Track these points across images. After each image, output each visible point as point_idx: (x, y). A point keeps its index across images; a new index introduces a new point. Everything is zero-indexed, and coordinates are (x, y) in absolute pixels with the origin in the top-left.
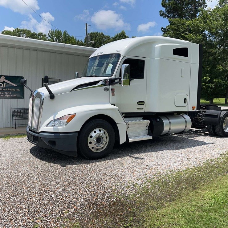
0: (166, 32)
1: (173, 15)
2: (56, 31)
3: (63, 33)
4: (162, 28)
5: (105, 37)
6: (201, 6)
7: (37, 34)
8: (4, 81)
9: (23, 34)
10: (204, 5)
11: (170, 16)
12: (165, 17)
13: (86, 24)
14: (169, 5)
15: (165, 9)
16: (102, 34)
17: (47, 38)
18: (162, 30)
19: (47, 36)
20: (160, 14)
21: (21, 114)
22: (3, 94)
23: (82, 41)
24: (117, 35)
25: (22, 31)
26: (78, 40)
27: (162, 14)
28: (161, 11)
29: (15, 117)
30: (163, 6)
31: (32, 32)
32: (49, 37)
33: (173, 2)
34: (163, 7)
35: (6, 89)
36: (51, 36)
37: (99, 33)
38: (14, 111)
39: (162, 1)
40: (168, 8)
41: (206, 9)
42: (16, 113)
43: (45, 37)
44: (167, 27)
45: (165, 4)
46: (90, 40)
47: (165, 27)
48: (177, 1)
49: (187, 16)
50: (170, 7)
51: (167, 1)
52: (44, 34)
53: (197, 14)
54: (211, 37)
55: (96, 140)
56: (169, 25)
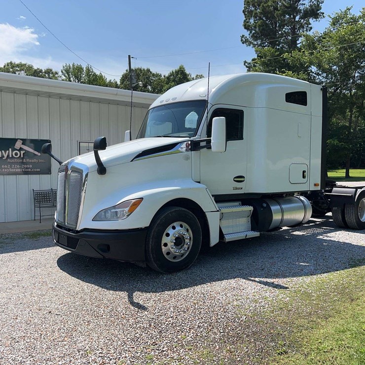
0: (252, 68)
1: (261, 43)
2: (73, 65)
3: (84, 69)
4: (245, 62)
5: (153, 75)
6: (303, 28)
7: (43, 71)
9: (20, 70)
10: (307, 27)
11: (257, 43)
12: (249, 45)
13: (129, 56)
14: (255, 27)
15: (249, 32)
16: (148, 70)
17: (61, 77)
18: (245, 65)
20: (242, 41)
21: (47, 198)
23: (116, 83)
24: (173, 72)
25: (18, 66)
26: (110, 81)
27: (245, 41)
28: (243, 36)
30: (245, 28)
31: (35, 68)
32: (63, 76)
33: (261, 23)
34: (246, 30)
36: (66, 75)
37: (144, 70)
38: (37, 194)
39: (245, 21)
40: (254, 32)
41: (310, 33)
42: (40, 197)
43: (56, 75)
44: (253, 60)
45: (249, 26)
46: (134, 81)
47: (249, 61)
48: (266, 21)
49: (283, 43)
50: (257, 30)
51: (252, 21)
52: (54, 71)
53: (298, 40)
54: (320, 75)
55: (174, 241)
56: (256, 57)
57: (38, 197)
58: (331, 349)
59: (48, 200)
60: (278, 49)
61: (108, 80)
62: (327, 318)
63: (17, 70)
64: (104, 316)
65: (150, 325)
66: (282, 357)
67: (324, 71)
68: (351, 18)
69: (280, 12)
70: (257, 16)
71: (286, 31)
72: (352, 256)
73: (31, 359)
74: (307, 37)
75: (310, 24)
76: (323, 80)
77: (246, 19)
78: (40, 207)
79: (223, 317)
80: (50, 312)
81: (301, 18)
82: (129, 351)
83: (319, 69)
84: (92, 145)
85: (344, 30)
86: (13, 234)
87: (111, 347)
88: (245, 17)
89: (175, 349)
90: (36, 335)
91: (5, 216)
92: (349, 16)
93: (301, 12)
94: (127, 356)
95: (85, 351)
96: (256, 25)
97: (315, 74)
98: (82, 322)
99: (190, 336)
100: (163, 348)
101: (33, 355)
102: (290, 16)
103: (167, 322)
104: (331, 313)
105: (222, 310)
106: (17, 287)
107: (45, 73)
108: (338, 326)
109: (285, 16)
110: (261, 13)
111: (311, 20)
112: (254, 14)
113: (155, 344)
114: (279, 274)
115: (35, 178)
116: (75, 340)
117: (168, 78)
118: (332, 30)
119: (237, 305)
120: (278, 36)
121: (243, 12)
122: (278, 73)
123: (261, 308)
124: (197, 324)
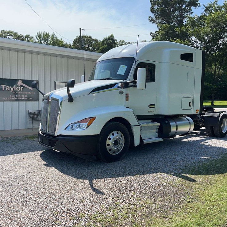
0: (155, 37)
1: (161, 21)
2: (44, 33)
3: (51, 36)
4: (151, 33)
5: (93, 40)
6: (187, 13)
7: (24, 36)
8: (21, 85)
9: (10, 35)
10: (190, 12)
11: (159, 22)
12: (154, 22)
13: (80, 28)
15: (154, 14)
16: (90, 37)
17: (35, 40)
18: (151, 35)
19: (35, 38)
20: (149, 20)
21: (36, 116)
22: (20, 97)
23: (70, 44)
24: (106, 38)
25: (8, 32)
26: (66, 43)
27: (151, 20)
28: (150, 17)
29: (32, 118)
30: (151, 12)
31: (19, 34)
33: (162, 9)
34: (152, 13)
35: (23, 92)
36: (39, 38)
37: (88, 36)
38: (31, 113)
39: (151, 7)
40: (157, 14)
41: (192, 16)
42: (32, 115)
43: (32, 39)
44: (156, 32)
45: (154, 10)
46: (83, 44)
47: (154, 32)
48: (165, 7)
49: (174, 22)
50: (159, 13)
51: (156, 7)
52: (31, 36)
53: (184, 20)
54: (197, 42)
55: (114, 143)
56: (158, 30)
57: (31, 115)
58: (217, 200)
59: (37, 116)
60: (172, 25)
61: (65, 43)
62: (212, 185)
63: (7, 35)
64: (86, 183)
65: (113, 187)
66: (190, 204)
67: (200, 40)
68: (217, 7)
69: (173, 2)
70: (159, 4)
71: (177, 14)
72: (221, 152)
73: (52, 204)
74: (190, 18)
75: (191, 10)
76: (199, 45)
77: (152, 6)
78: (33, 121)
79: (153, 183)
80: (55, 180)
81: (186, 6)
82: (105, 200)
83: (197, 38)
84: (64, 84)
85: (214, 14)
86: (18, 137)
87: (94, 198)
88: (152, 5)
89: (130, 199)
90: (51, 192)
91: (12, 126)
92: (216, 6)
93: (186, 3)
94: (105, 203)
95: (81, 200)
96: (158, 10)
97: (194, 41)
98: (74, 185)
99: (137, 193)
100: (124, 199)
101: (52, 201)
102: (180, 5)
103: (122, 186)
104: (214, 182)
105: (152, 180)
106: (31, 167)
107: (25, 37)
108: (218, 188)
109: (176, 5)
110: (161, 3)
111: (192, 8)
112: (157, 3)
113: (118, 197)
114: (181, 161)
115: (29, 103)
116: (73, 194)
117: (103, 42)
118: (205, 14)
119: (160, 177)
120: (171, 17)
121: (150, 2)
122: (172, 40)
123: (174, 179)
124: (140, 187)
